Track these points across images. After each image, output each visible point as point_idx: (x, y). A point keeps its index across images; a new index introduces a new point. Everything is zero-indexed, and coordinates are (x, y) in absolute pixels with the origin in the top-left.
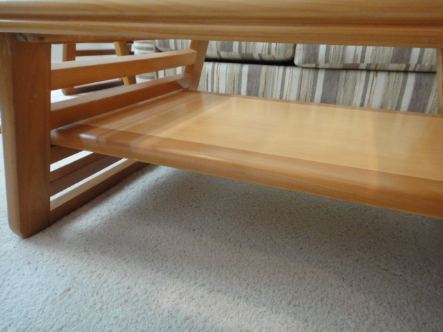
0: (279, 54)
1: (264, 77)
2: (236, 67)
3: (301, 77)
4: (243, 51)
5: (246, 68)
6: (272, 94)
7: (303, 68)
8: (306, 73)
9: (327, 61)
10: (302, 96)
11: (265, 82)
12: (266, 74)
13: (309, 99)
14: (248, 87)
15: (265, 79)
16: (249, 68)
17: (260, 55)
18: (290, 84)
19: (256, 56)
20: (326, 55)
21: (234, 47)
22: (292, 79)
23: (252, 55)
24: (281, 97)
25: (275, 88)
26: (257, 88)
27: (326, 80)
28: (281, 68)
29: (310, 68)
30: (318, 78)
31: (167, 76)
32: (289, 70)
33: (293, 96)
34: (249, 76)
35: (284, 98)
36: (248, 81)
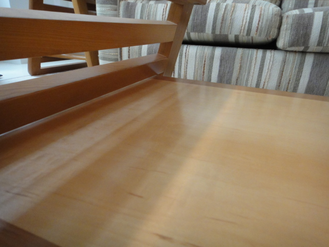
0: (260, 35)
1: (239, 62)
2: (207, 50)
3: (284, 61)
4: (218, 32)
5: (218, 51)
6: (247, 80)
7: (287, 51)
8: (291, 57)
9: (320, 43)
10: (284, 84)
11: (241, 67)
12: (242, 57)
13: (291, 86)
14: (220, 71)
15: (241, 63)
16: (222, 51)
17: (237, 37)
18: (270, 69)
19: (231, 38)
20: (320, 36)
21: (207, 27)
22: (273, 64)
23: (227, 36)
24: (258, 85)
25: (251, 74)
26: (231, 72)
27: (314, 66)
28: (260, 52)
29: (295, 52)
30: (305, 64)
31: (131, 57)
32: (269, 54)
33: (273, 83)
34: (222, 59)
35: (261, 86)
36: (220, 66)
